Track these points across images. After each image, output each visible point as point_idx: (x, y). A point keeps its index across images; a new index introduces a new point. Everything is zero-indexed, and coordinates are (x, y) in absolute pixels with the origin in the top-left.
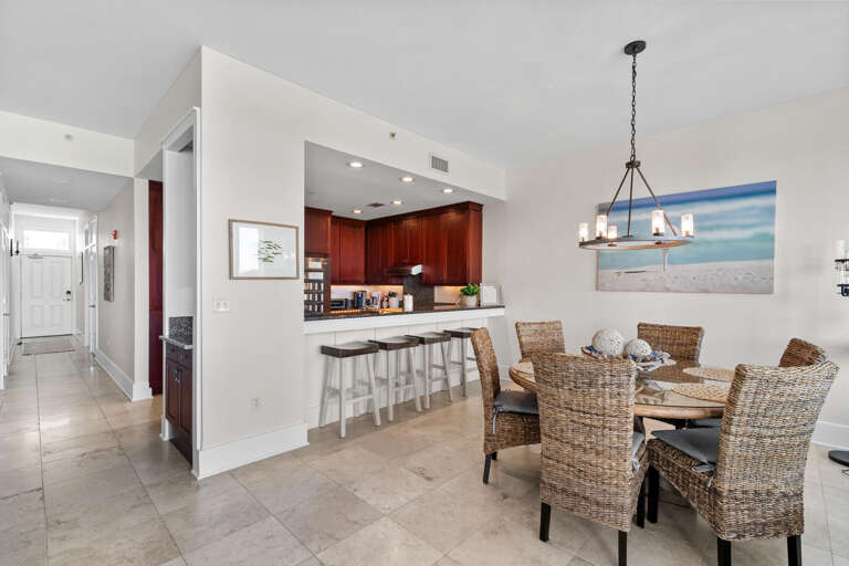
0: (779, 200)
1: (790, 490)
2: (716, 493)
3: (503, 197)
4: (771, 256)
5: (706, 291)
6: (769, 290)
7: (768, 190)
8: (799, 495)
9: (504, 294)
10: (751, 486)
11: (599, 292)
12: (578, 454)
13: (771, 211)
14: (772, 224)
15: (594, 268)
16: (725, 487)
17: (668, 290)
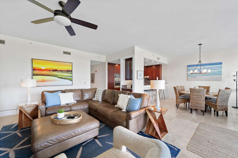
0: (223, 65)
1: (226, 105)
2: (216, 106)
3: (167, 63)
4: (221, 75)
5: (209, 81)
6: (221, 80)
7: (221, 63)
8: (227, 106)
9: (167, 81)
10: (221, 105)
11: (188, 81)
12: (197, 101)
13: (221, 67)
14: (221, 69)
15: (187, 77)
16: (217, 105)
17: (202, 80)
